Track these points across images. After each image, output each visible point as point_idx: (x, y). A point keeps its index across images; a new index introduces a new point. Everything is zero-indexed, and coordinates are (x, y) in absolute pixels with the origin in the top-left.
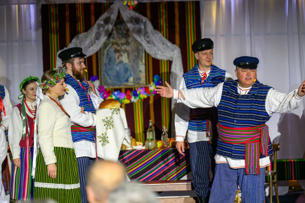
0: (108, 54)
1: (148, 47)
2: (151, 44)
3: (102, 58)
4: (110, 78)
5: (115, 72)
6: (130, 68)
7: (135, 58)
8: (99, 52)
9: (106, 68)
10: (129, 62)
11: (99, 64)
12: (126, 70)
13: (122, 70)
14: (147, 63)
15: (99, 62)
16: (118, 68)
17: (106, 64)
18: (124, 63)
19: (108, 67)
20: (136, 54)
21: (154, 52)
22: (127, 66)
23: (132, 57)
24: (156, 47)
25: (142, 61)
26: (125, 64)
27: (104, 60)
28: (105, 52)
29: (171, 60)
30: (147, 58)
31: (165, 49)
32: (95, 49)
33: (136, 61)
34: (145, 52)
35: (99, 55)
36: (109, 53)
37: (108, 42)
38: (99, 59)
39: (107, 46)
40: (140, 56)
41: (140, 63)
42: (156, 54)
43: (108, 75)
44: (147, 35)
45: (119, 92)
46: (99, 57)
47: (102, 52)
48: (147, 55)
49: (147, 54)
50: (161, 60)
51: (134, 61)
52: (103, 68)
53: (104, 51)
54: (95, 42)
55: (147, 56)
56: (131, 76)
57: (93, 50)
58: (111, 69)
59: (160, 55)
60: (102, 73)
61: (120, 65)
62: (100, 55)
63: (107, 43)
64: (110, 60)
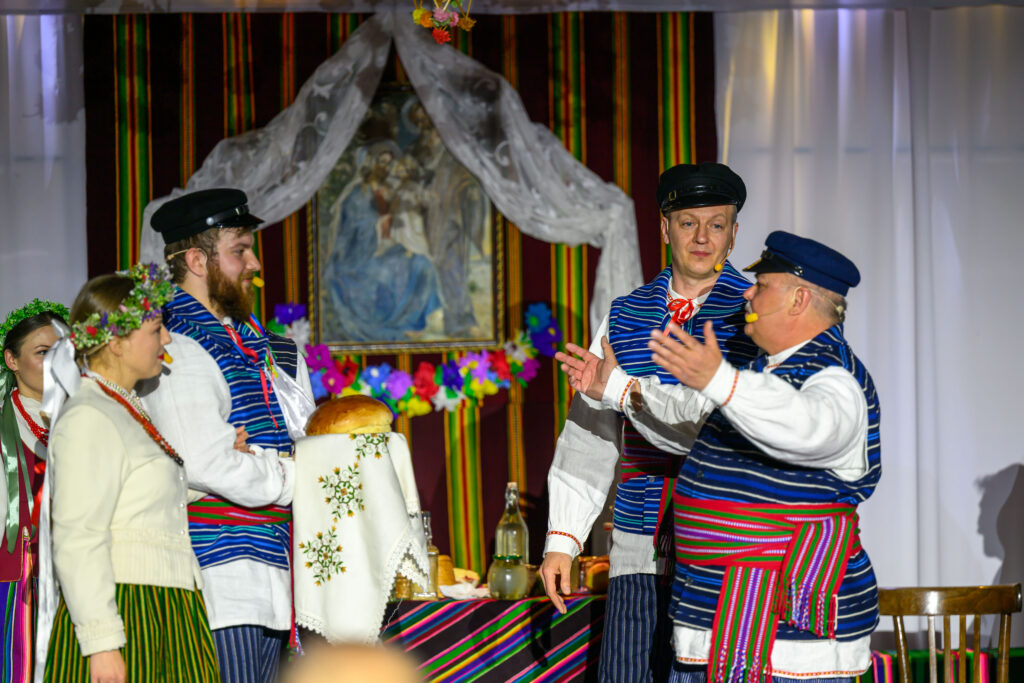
0: (344, 217)
1: (508, 190)
2: (517, 181)
3: (322, 230)
4: (354, 314)
5: (373, 288)
6: (432, 272)
7: (452, 234)
8: (309, 210)
9: (337, 272)
10: (431, 252)
11: (311, 257)
12: (418, 282)
13: (401, 282)
14: (500, 255)
15: (310, 248)
16: (384, 274)
17: (336, 257)
18: (409, 255)
19: (345, 269)
20: (457, 218)
21: (528, 214)
22: (419, 265)
23: (440, 229)
24: (538, 192)
25: (480, 248)
26: (414, 256)
27: (330, 241)
28: (336, 209)
29: (594, 243)
30: (500, 236)
31: (572, 201)
32: (295, 196)
33: (455, 246)
35: (309, 219)
36: (351, 214)
37: (348, 168)
38: (310, 238)
39: (343, 185)
40: (475, 229)
41: (474, 256)
42: (535, 220)
43: (346, 301)
44: (501, 145)
45: (386, 368)
46: (311, 228)
47: (322, 211)
48: (502, 225)
49: (499, 218)
50: (558, 246)
51: (450, 245)
52: (325, 274)
53: (331, 204)
54: (295, 170)
55: (500, 227)
56: (437, 304)
57: (287, 199)
58: (356, 278)
59: (551, 226)
60: (322, 293)
61: (393, 261)
62: (316, 222)
63: (343, 172)
64: (353, 242)
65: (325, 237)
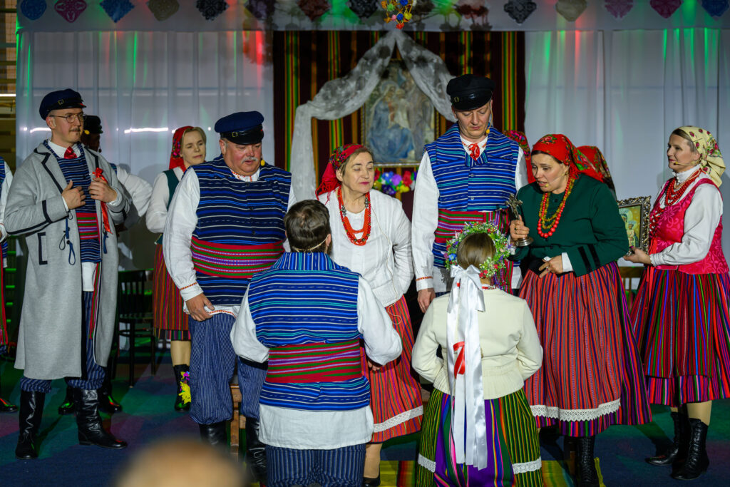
0: (376, 113)
1: (441, 103)
2: (445, 99)
3: (367, 118)
4: (379, 151)
5: (387, 141)
6: (410, 135)
8: (362, 110)
9: (372, 135)
10: (410, 127)
11: (362, 129)
12: (405, 139)
13: (398, 139)
14: (438, 129)
15: (362, 124)
16: (391, 136)
17: (372, 129)
18: (401, 128)
19: (376, 133)
20: (421, 114)
22: (405, 132)
23: (413, 118)
25: (430, 126)
26: (403, 129)
27: (370, 122)
28: (373, 110)
30: (438, 121)
32: (356, 104)
33: (420, 125)
34: (436, 111)
35: (362, 113)
36: (378, 112)
37: (377, 93)
38: (362, 121)
39: (375, 100)
40: (428, 118)
41: (427, 129)
43: (376, 146)
44: (439, 84)
45: (392, 173)
46: (362, 117)
47: (367, 110)
51: (418, 124)
52: (367, 135)
53: (370, 107)
54: (356, 93)
55: (438, 117)
56: (412, 148)
57: (353, 105)
58: (379, 137)
60: (367, 143)
61: (395, 130)
62: (364, 114)
63: (375, 95)
64: (379, 123)
65: (368, 120)
